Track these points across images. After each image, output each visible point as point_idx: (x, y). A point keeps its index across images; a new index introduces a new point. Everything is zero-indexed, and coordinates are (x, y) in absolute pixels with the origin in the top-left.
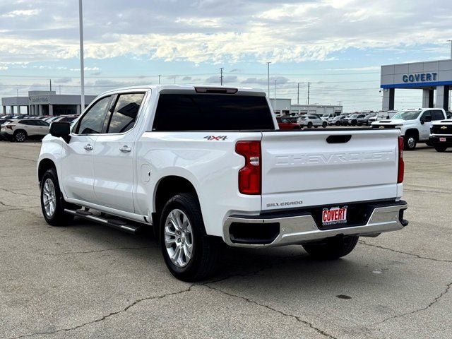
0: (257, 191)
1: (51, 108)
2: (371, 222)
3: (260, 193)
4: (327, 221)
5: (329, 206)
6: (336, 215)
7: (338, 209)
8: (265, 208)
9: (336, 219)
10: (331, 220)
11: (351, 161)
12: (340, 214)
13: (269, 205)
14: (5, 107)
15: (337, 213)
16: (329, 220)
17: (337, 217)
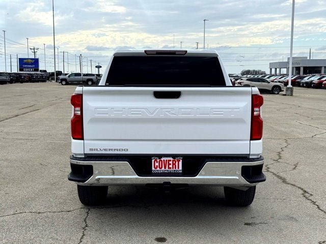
0: (80, 137)
1: (302, 69)
2: (201, 175)
3: (82, 139)
4: (158, 169)
5: (160, 156)
6: (169, 164)
7: (172, 159)
8: (88, 152)
9: (169, 168)
10: (163, 169)
11: (181, 116)
12: (173, 164)
13: (91, 150)
14: (271, 69)
15: (171, 162)
16: (160, 168)
17: (171, 166)
